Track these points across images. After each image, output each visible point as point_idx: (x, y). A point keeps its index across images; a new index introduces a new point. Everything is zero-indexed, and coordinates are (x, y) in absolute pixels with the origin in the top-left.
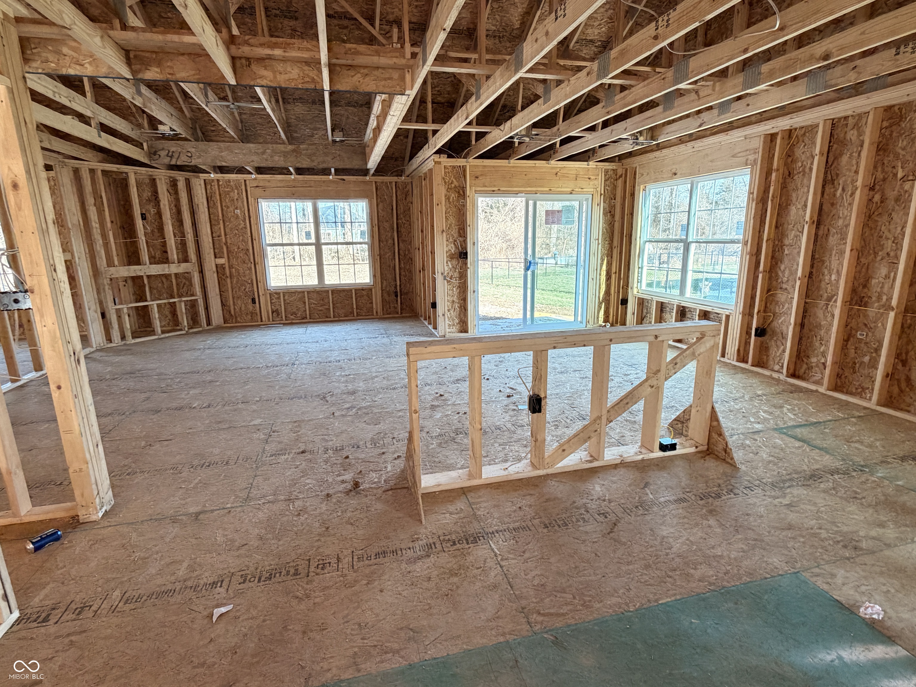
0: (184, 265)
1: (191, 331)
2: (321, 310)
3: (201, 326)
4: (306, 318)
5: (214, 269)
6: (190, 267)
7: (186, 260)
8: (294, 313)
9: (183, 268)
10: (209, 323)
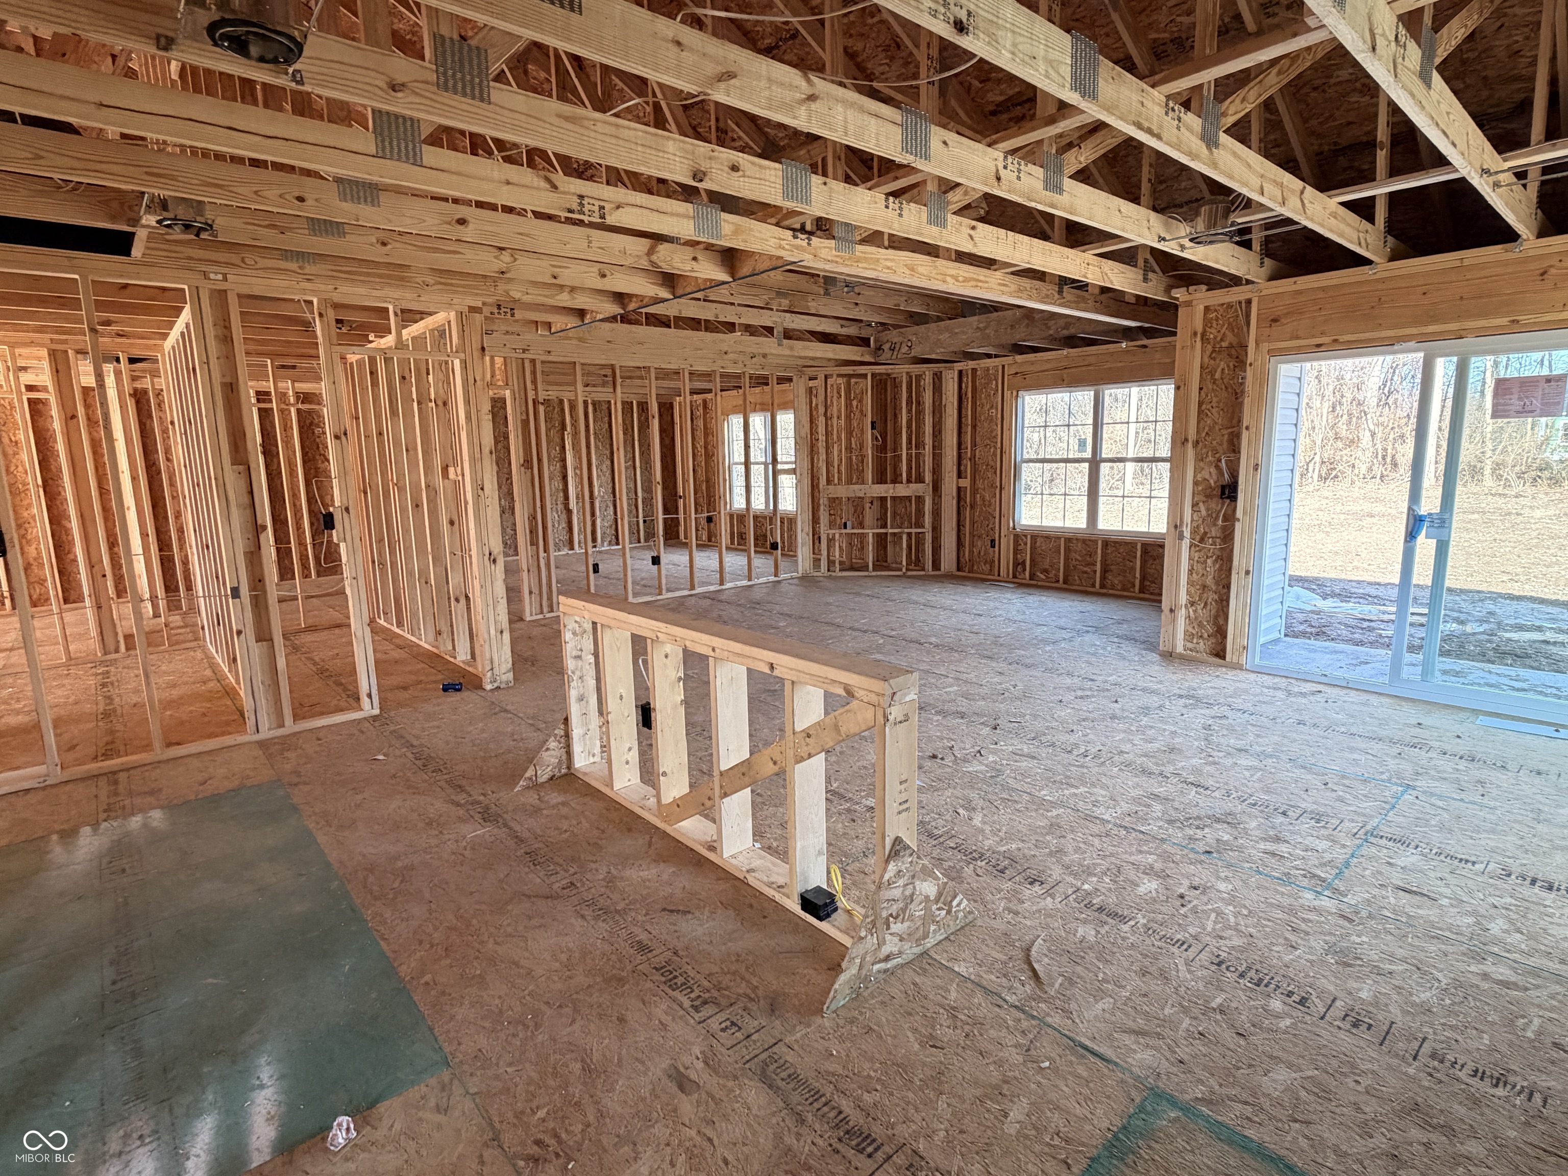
0: (913, 486)
1: (910, 573)
2: (1086, 572)
3: (923, 570)
4: (1058, 581)
5: (955, 494)
6: (922, 489)
7: (920, 480)
8: (1045, 571)
9: (914, 489)
10: (936, 565)
